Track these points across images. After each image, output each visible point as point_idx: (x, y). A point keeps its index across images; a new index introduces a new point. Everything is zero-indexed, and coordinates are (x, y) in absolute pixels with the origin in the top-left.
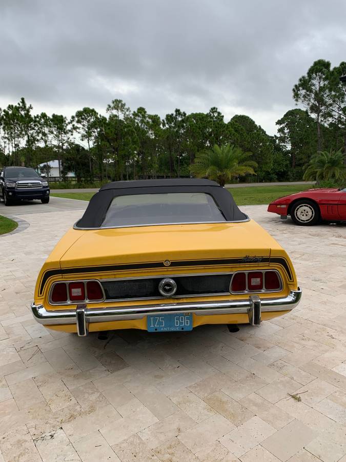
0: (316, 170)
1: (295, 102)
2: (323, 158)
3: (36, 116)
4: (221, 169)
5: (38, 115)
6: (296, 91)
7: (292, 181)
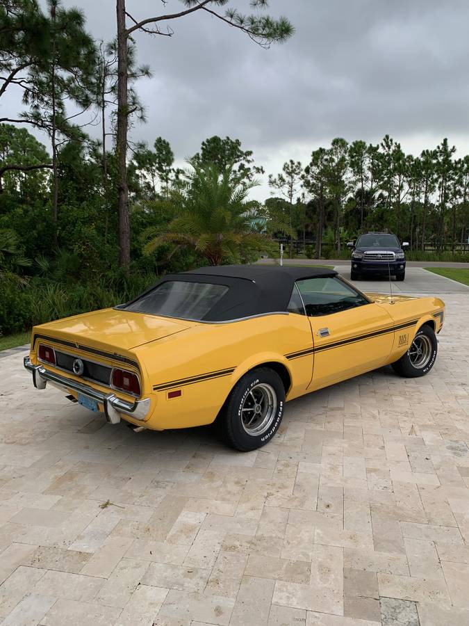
3: (457, 160)
5: (460, 160)
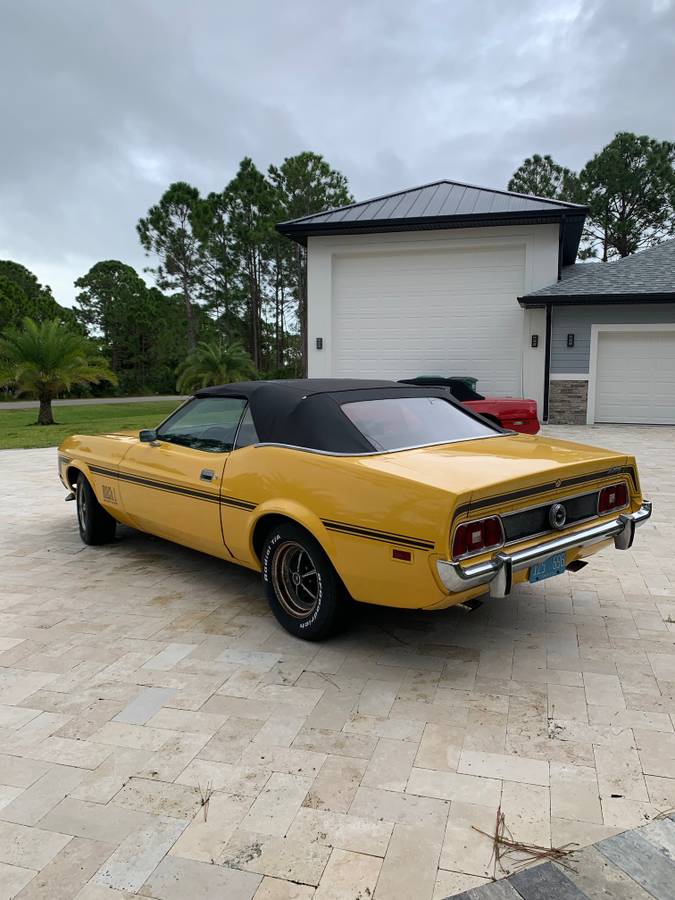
0: (200, 375)
1: (145, 251)
2: (207, 354)
4: (45, 369)
6: (143, 230)
7: (119, 397)
